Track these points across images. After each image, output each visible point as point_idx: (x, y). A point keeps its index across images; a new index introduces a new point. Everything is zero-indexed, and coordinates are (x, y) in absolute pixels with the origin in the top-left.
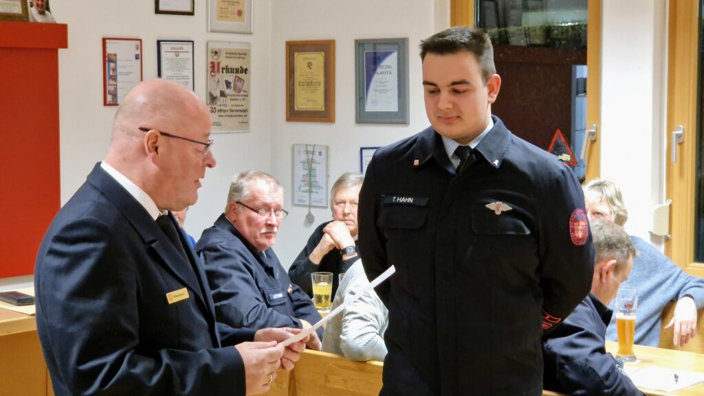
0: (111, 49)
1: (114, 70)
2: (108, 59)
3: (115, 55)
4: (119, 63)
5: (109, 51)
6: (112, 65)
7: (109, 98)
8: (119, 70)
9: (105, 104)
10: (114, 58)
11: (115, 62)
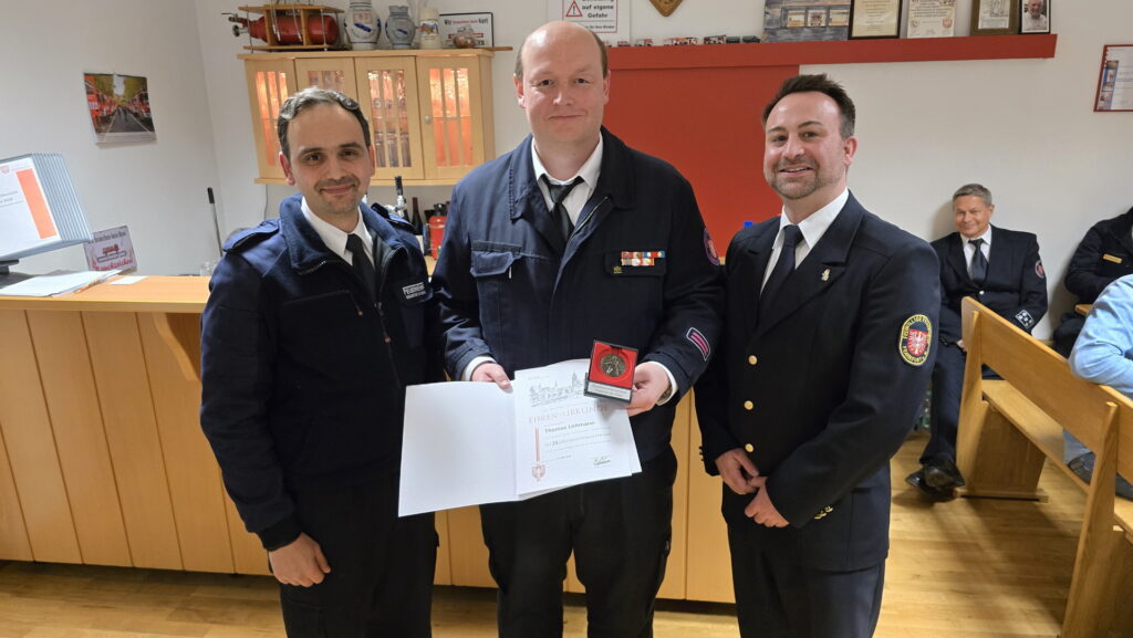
0: (1112, 55)
1: (1113, 76)
2: (1107, 66)
3: (1117, 62)
4: (1119, 70)
5: (1108, 58)
6: (1111, 72)
7: (1101, 104)
8: (1118, 76)
9: (1095, 110)
10: (1114, 64)
11: (1116, 69)
